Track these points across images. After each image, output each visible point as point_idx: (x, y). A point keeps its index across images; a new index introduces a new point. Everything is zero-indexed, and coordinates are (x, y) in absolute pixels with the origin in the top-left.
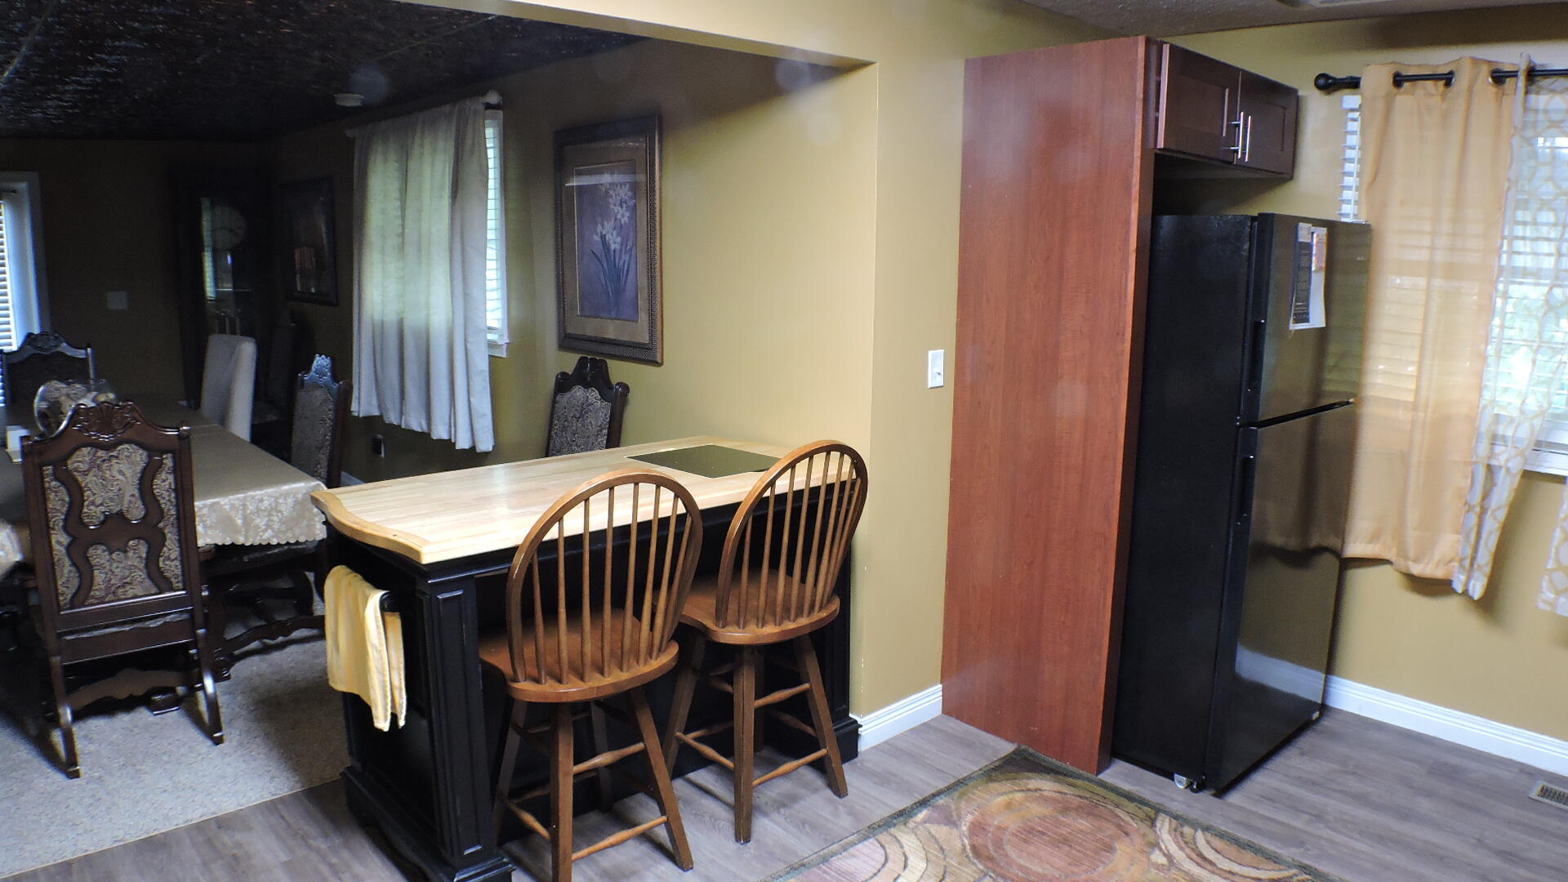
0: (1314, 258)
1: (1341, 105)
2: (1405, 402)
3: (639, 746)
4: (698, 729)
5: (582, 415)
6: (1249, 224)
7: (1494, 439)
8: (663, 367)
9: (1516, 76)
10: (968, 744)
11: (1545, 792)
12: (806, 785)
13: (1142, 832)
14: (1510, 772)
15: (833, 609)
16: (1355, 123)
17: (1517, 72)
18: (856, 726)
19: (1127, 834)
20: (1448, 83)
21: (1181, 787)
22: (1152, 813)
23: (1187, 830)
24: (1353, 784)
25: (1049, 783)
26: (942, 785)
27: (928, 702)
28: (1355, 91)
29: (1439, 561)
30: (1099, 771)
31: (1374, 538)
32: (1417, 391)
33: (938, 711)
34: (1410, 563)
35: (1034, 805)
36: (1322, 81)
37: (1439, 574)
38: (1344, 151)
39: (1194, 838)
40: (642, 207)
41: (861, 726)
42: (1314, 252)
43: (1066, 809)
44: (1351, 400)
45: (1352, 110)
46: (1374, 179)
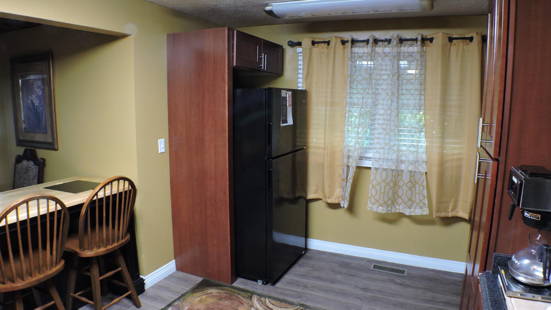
0: (287, 102)
1: (296, 51)
2: (322, 147)
3: (52, 302)
4: (80, 291)
5: (26, 172)
6: (265, 91)
7: (349, 157)
8: (59, 151)
9: (348, 42)
10: (186, 280)
11: (375, 267)
12: (125, 306)
13: (247, 302)
14: (365, 262)
15: (128, 238)
16: (301, 57)
17: (348, 41)
18: (143, 280)
19: (242, 304)
20: (328, 44)
21: (260, 284)
22: (250, 295)
23: (263, 299)
24: (316, 274)
25: (215, 290)
26: (176, 297)
27: (171, 267)
28: (301, 46)
29: (336, 198)
30: (232, 282)
31: (316, 192)
32: (324, 143)
33: (175, 270)
34: (327, 199)
35: (209, 299)
36: (290, 43)
37: (336, 202)
38: (298, 66)
39: (265, 301)
40: (47, 89)
41: (145, 280)
42: (287, 100)
43: (221, 299)
44: (304, 148)
45: (300, 53)
46: (307, 75)
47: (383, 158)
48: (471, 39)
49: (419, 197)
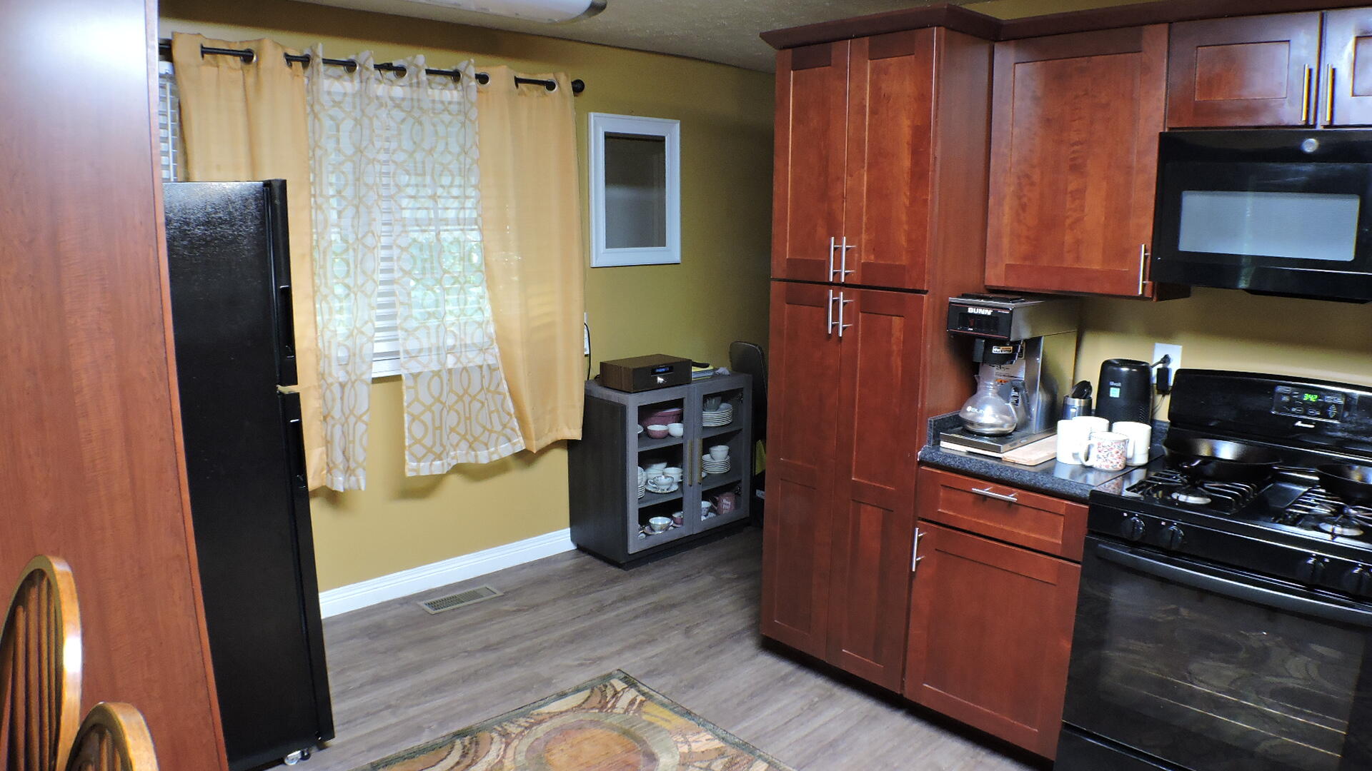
11: (432, 606)
14: (398, 608)
20: (246, 60)
21: (295, 763)
29: (314, 474)
37: (317, 484)
47: (427, 347)
48: (550, 86)
49: (499, 417)
